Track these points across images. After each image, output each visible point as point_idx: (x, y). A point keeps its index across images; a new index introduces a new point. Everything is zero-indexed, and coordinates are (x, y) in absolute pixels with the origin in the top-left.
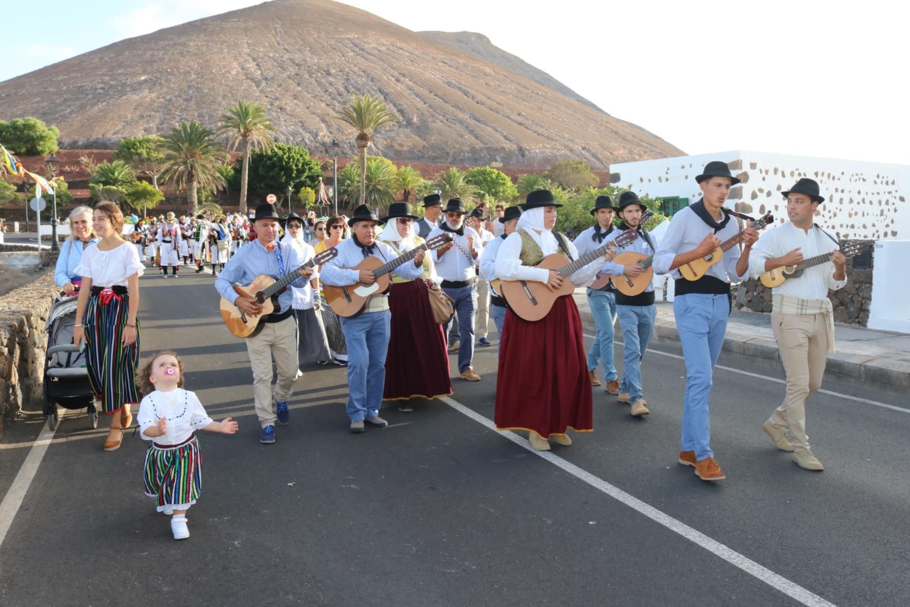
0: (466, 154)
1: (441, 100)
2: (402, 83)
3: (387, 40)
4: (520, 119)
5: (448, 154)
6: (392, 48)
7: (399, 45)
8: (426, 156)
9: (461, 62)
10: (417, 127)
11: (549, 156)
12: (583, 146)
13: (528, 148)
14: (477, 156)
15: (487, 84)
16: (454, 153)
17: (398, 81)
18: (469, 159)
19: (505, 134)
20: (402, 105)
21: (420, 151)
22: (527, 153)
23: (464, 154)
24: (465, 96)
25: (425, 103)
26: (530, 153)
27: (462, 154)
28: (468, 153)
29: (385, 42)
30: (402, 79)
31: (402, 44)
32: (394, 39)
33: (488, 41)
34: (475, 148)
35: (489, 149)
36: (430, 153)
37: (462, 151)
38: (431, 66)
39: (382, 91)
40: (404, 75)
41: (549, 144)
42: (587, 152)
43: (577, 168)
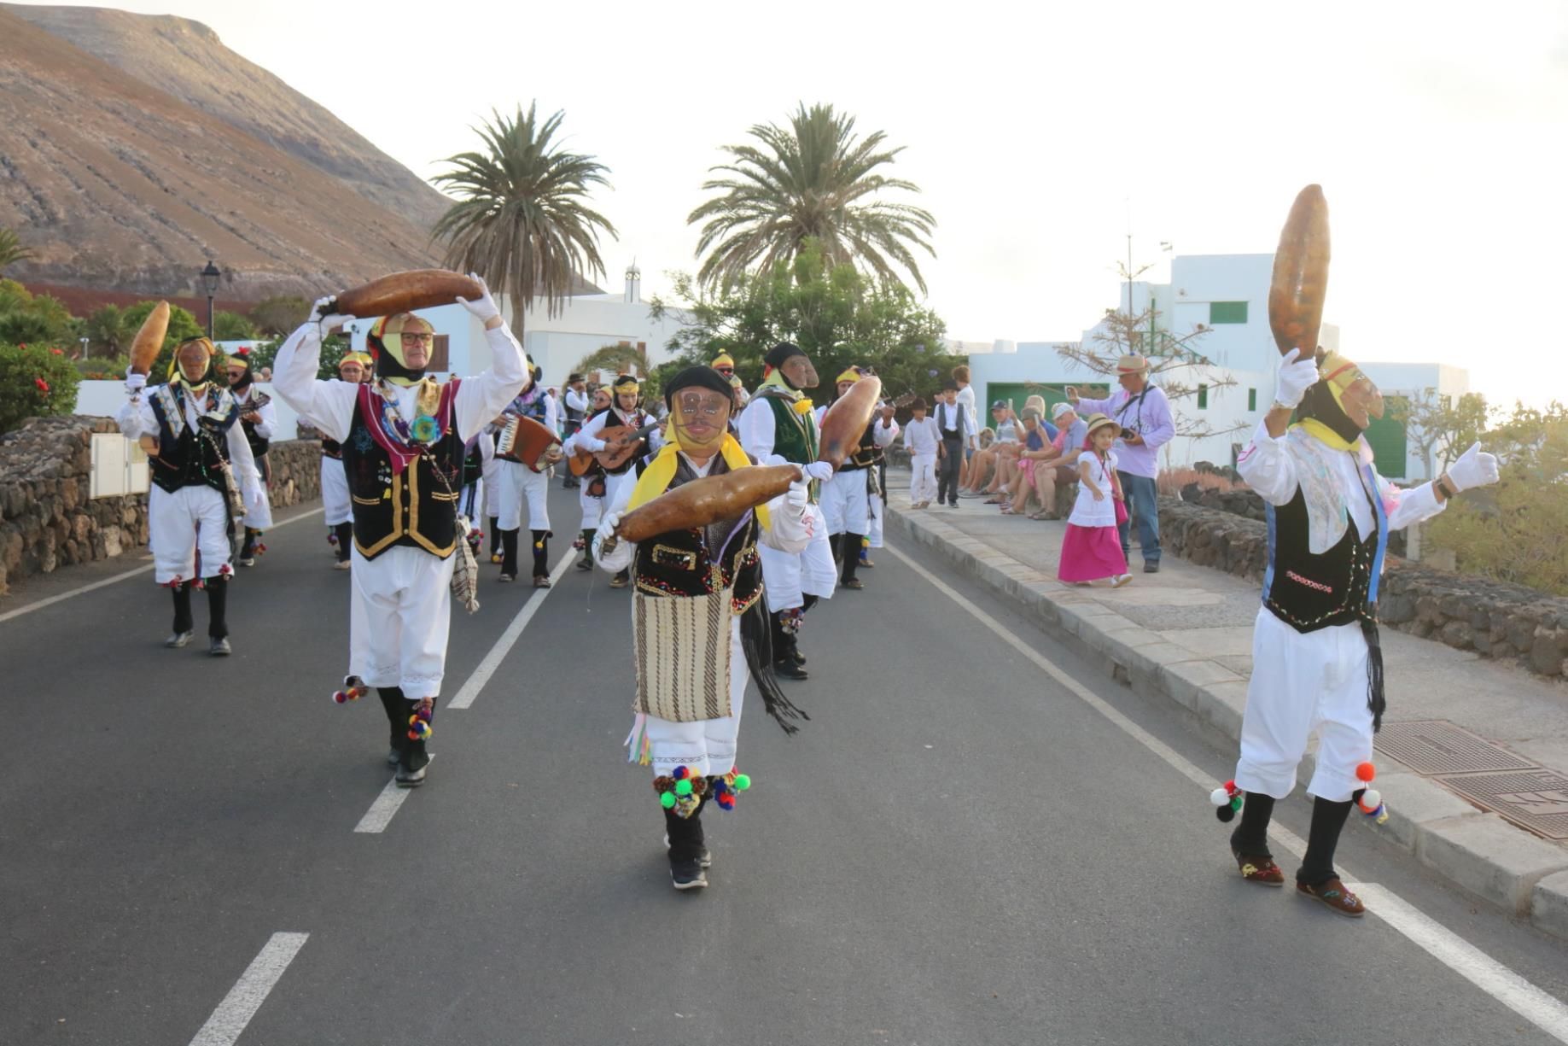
0: (142, 274)
1: (106, 184)
2: (42, 151)
3: (15, 64)
4: (231, 222)
5: (112, 272)
6: (24, 82)
7: (36, 75)
8: (78, 274)
9: (146, 111)
10: (66, 228)
11: (269, 282)
12: (325, 268)
13: (238, 269)
14: (158, 278)
15: (186, 157)
16: (123, 271)
17: (34, 145)
18: (145, 281)
19: (205, 246)
20: (40, 189)
21: (68, 266)
22: (235, 276)
23: (139, 275)
24: (146, 179)
25: (79, 187)
26: (240, 277)
27: (135, 274)
28: (145, 272)
29: (11, 69)
30: (40, 142)
31: (42, 72)
32: (28, 63)
33: (215, 39)
34: (155, 266)
35: (178, 268)
36: (85, 270)
37: (135, 269)
38: (91, 119)
39: (6, 161)
40: (44, 135)
41: (270, 264)
42: (330, 277)
43: (293, 306)
